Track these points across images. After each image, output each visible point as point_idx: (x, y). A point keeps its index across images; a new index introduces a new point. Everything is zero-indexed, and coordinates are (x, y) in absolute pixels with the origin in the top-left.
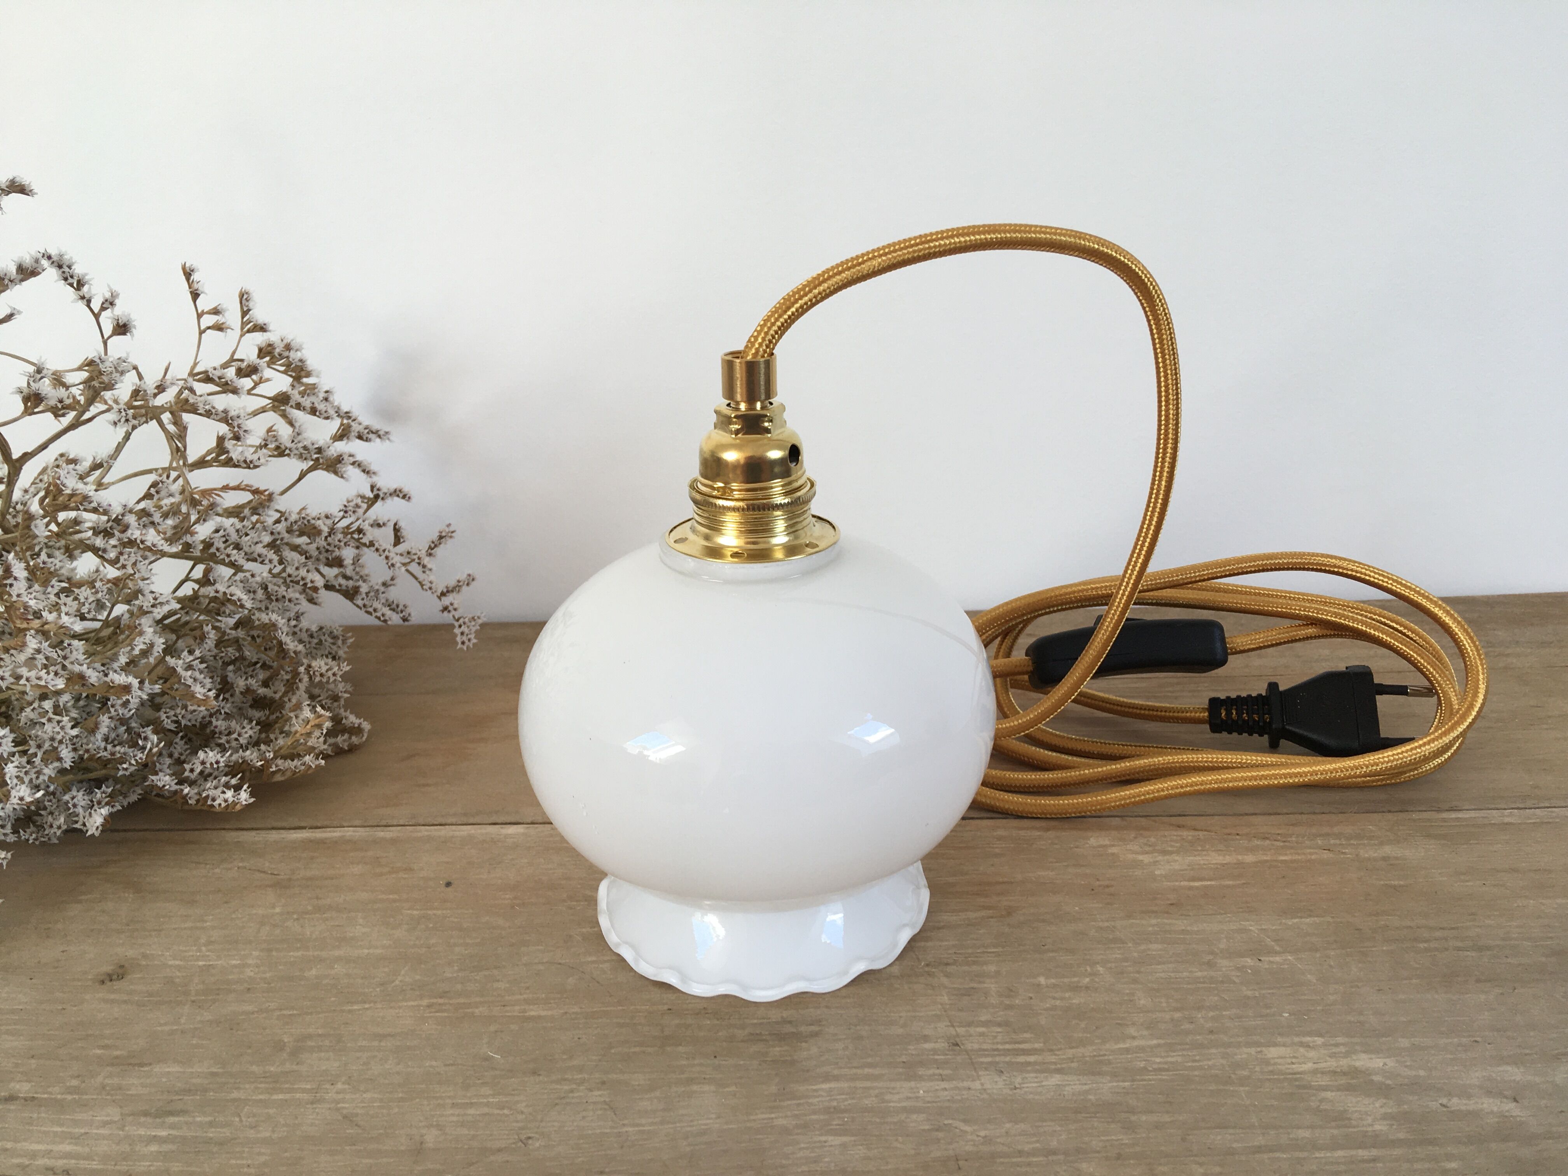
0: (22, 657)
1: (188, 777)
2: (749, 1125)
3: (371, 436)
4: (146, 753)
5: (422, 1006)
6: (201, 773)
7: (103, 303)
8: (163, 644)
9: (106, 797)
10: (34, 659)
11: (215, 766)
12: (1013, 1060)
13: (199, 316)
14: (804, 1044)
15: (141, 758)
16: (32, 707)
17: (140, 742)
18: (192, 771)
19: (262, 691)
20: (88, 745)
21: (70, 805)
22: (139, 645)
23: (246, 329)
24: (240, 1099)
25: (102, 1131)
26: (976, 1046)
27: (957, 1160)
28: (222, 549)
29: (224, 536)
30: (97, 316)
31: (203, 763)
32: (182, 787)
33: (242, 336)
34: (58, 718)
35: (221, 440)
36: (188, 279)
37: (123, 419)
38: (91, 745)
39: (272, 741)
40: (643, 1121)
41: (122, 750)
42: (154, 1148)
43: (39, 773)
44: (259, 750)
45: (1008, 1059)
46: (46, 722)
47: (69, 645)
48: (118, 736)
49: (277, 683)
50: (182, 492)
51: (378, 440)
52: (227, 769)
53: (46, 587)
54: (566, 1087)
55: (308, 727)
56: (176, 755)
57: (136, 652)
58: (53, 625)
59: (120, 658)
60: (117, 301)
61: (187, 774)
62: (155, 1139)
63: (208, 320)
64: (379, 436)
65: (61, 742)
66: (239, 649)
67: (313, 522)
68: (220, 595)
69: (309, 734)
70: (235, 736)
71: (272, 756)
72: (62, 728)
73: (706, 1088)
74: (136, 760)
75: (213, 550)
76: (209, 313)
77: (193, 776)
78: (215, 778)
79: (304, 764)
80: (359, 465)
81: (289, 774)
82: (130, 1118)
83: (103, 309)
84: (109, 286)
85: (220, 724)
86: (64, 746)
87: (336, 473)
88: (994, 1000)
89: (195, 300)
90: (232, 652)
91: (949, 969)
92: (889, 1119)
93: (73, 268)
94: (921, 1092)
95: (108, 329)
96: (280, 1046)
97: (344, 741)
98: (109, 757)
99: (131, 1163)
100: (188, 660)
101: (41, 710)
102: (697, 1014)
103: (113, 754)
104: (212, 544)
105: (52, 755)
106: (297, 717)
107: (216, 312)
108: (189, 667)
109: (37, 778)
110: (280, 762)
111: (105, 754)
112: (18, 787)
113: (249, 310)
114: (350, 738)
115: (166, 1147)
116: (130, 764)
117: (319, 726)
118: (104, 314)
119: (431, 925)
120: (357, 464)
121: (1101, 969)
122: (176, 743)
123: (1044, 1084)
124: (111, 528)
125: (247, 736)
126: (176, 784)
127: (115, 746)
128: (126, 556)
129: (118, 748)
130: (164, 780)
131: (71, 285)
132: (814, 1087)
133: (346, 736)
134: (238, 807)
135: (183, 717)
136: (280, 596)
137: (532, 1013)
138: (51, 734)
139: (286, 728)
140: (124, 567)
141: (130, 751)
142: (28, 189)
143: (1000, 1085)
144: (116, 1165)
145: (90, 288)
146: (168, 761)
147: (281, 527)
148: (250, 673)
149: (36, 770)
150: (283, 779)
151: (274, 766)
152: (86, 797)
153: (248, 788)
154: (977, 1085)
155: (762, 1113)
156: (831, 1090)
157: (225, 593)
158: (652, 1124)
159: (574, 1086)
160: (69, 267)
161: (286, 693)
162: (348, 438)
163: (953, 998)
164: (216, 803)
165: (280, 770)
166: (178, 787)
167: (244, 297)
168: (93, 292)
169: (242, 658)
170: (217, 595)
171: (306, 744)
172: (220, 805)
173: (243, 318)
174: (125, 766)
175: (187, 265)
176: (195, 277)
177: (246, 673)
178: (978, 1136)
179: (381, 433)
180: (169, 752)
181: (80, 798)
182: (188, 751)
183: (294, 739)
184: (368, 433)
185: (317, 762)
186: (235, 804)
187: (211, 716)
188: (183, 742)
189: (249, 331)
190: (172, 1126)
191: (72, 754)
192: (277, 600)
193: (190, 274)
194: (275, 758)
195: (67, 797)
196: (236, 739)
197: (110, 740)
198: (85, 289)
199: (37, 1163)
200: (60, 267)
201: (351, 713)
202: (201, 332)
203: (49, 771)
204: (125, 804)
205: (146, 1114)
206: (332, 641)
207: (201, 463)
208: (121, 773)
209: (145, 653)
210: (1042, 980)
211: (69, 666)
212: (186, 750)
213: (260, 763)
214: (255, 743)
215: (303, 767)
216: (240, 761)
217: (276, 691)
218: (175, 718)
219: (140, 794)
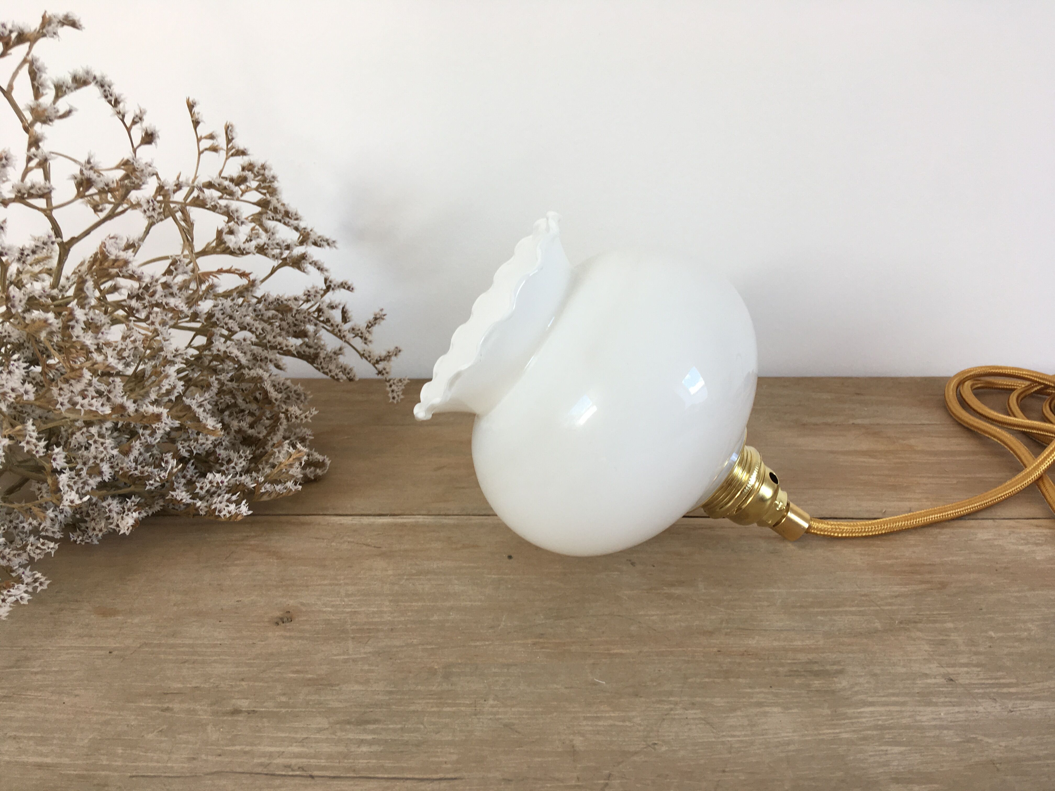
0: (78, 387)
1: (198, 493)
2: (821, 737)
3: (323, 243)
4: (167, 472)
5: (528, 644)
6: (208, 491)
7: (134, 118)
8: (182, 386)
9: (135, 505)
10: (87, 390)
11: (221, 485)
12: (1000, 691)
13: (199, 140)
14: (835, 679)
15: (164, 476)
16: (81, 432)
17: (163, 464)
18: (202, 488)
19: (250, 431)
20: (122, 464)
21: (107, 510)
22: (166, 386)
23: (230, 153)
24: (417, 711)
25: (318, 736)
26: (967, 682)
27: (994, 764)
28: (221, 319)
29: (222, 310)
30: (129, 130)
31: (211, 482)
32: (195, 501)
33: (227, 159)
34: (102, 440)
35: (220, 233)
36: (191, 111)
37: (151, 209)
38: (125, 465)
39: (260, 470)
40: (737, 733)
41: (150, 470)
42: (365, 749)
43: (85, 483)
44: (251, 476)
45: (995, 690)
46: (92, 443)
47: (113, 381)
48: (144, 460)
49: (259, 426)
50: (193, 271)
51: (327, 247)
52: (228, 489)
53: (98, 333)
54: (666, 707)
55: (291, 459)
56: (189, 477)
57: (163, 391)
58: (101, 365)
59: (150, 395)
60: (145, 117)
61: (197, 490)
62: (362, 742)
63: (206, 144)
64: (328, 244)
65: (102, 460)
66: (234, 397)
67: (285, 302)
68: (221, 353)
69: (291, 466)
70: (233, 465)
71: (263, 480)
72: (105, 448)
73: (775, 709)
74: (160, 478)
75: (214, 319)
76: (206, 138)
77: (203, 492)
78: (219, 495)
79: (286, 488)
80: (315, 264)
81: (274, 495)
82: (338, 726)
83: (134, 123)
84: (138, 105)
85: (222, 453)
86: (104, 463)
87: (299, 268)
88: (963, 648)
89: (195, 128)
90: (228, 399)
91: (920, 625)
92: (927, 734)
93: (112, 88)
94: (942, 714)
95: (137, 140)
96: (433, 672)
97: (311, 472)
98: (139, 475)
99: (352, 761)
100: (199, 401)
101: (88, 434)
102: (743, 655)
103: (142, 473)
104: (214, 315)
105: (95, 471)
106: (279, 452)
107: (211, 137)
108: (200, 406)
109: (83, 488)
110: (268, 486)
111: (136, 472)
112: (69, 493)
113: (233, 139)
114: (315, 470)
115: (375, 748)
116: (155, 481)
117: (299, 459)
118: (134, 128)
119: (509, 586)
120: (314, 263)
121: (1030, 626)
122: (188, 468)
123: (1030, 707)
124: (142, 294)
125: (242, 465)
126: (191, 498)
127: (143, 467)
128: (154, 315)
129: (146, 468)
130: (182, 495)
131: (110, 102)
132: (859, 710)
133: (312, 469)
134: (239, 518)
135: (194, 448)
136: (263, 357)
137: (615, 651)
138: (94, 453)
139: (271, 461)
140: (153, 323)
141: (156, 471)
142: (78, 24)
143: (999, 709)
144: (339, 762)
145: (124, 106)
146: (183, 481)
147: (260, 306)
148: (240, 418)
149: (82, 481)
150: (268, 499)
151: (263, 488)
152: (118, 505)
153: (246, 503)
154: (981, 709)
155: (827, 729)
156: (872, 712)
157: (225, 352)
158: (745, 736)
159: (672, 706)
160: (110, 87)
161: (269, 434)
162: (307, 244)
163: (932, 646)
164: (222, 514)
165: (267, 491)
166: (192, 501)
167: (228, 129)
168: (127, 108)
169: (235, 405)
170: (219, 353)
171: (288, 472)
172: (224, 515)
173: (227, 145)
174: (151, 482)
175: (190, 100)
176: (196, 109)
177: (237, 418)
178: (1001, 746)
179: (330, 241)
180: (183, 474)
181: (115, 505)
182: (197, 475)
183: (279, 469)
184: (321, 241)
185: (296, 487)
186: (237, 515)
187: (215, 446)
188: (193, 467)
189: (232, 155)
190: (373, 732)
191: (110, 470)
192: (261, 360)
193: (193, 106)
194: (265, 482)
195: (104, 504)
196: (234, 468)
197: (139, 462)
198: (121, 106)
199: (275, 761)
200: (102, 86)
201: (315, 451)
202: (200, 153)
203: (93, 482)
204: (150, 513)
205: (349, 723)
206: (297, 397)
207: (204, 253)
208: (148, 488)
209: (169, 392)
210: (992, 634)
211: (113, 399)
212: (196, 474)
213: (253, 486)
214: (247, 471)
215: (285, 491)
216: (238, 483)
217: (260, 432)
218: (188, 448)
219: (161, 506)
